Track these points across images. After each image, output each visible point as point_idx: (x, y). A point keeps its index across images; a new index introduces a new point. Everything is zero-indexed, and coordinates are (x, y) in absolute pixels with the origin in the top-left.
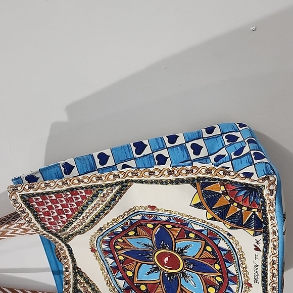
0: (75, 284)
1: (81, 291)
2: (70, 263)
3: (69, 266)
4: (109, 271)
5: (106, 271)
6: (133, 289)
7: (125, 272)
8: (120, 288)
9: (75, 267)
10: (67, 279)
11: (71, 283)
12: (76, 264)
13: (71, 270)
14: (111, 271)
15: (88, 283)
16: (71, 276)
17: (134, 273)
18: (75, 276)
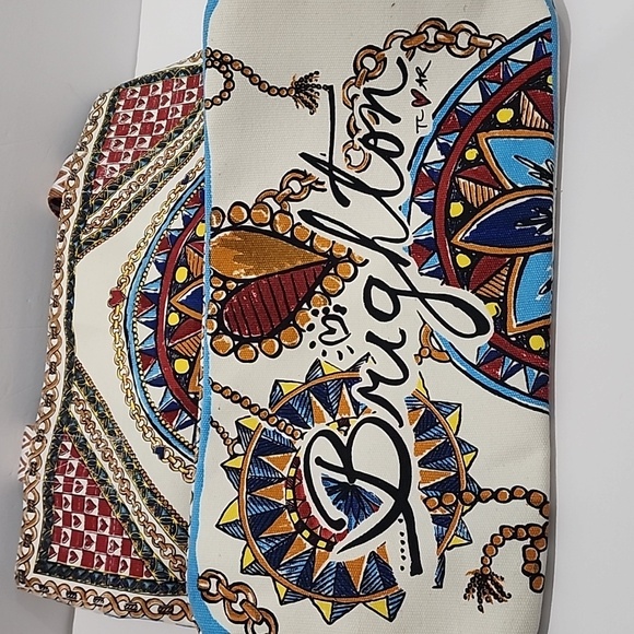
0: (65, 405)
1: (76, 422)
2: (63, 350)
3: (59, 359)
4: (134, 364)
5: (127, 363)
6: (184, 409)
7: (172, 361)
8: (153, 408)
9: (72, 362)
10: (50, 392)
11: (58, 403)
12: (73, 354)
13: (61, 368)
14: (138, 363)
15: (92, 400)
16: (60, 386)
17: (192, 365)
18: (68, 386)
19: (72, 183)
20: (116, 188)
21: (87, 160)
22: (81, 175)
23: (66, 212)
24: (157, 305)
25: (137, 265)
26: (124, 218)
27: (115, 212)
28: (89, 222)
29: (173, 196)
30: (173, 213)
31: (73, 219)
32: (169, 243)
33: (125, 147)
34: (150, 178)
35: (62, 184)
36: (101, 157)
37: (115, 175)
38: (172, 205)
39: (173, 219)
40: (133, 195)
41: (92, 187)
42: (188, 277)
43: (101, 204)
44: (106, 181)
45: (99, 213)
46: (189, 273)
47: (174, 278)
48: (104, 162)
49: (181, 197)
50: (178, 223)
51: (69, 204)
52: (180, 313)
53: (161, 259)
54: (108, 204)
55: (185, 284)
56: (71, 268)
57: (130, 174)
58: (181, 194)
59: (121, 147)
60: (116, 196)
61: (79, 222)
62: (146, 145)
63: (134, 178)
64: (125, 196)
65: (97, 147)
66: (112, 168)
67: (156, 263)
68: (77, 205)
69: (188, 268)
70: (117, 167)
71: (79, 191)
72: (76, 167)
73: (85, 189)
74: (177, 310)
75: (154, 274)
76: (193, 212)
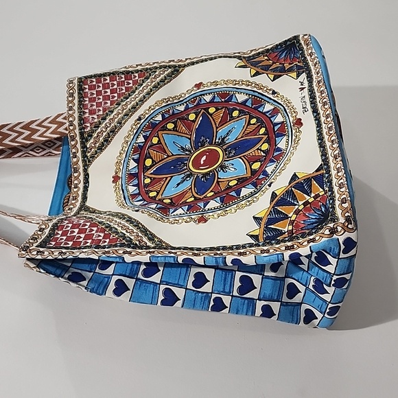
4: (127, 199)
14: (130, 198)
19: (71, 128)
20: (98, 127)
21: (76, 115)
22: (76, 123)
23: (73, 143)
24: (138, 177)
25: (122, 162)
26: (107, 141)
27: (101, 139)
28: (88, 146)
29: (134, 127)
30: (137, 135)
31: (79, 146)
32: (139, 149)
33: (97, 107)
34: (116, 120)
35: (66, 129)
36: (85, 113)
37: (96, 120)
38: (135, 131)
39: (137, 137)
40: (108, 129)
41: (84, 128)
42: (153, 163)
43: (91, 136)
44: (91, 124)
45: (92, 141)
46: (153, 160)
47: (144, 164)
48: (87, 115)
49: (140, 127)
50: (141, 139)
51: (73, 138)
52: (151, 178)
53: (136, 157)
54: (96, 135)
55: (151, 166)
56: (85, 170)
57: (104, 119)
58: (139, 125)
59: (95, 107)
60: (99, 130)
61: (82, 147)
62: (109, 104)
63: (107, 121)
64: (104, 130)
65: (79, 108)
66: (93, 118)
67: (133, 159)
68: (78, 138)
69: (152, 159)
70: (95, 117)
71: (77, 131)
72: (71, 119)
73: (80, 129)
74: (149, 177)
75: (133, 164)
76: (148, 133)
